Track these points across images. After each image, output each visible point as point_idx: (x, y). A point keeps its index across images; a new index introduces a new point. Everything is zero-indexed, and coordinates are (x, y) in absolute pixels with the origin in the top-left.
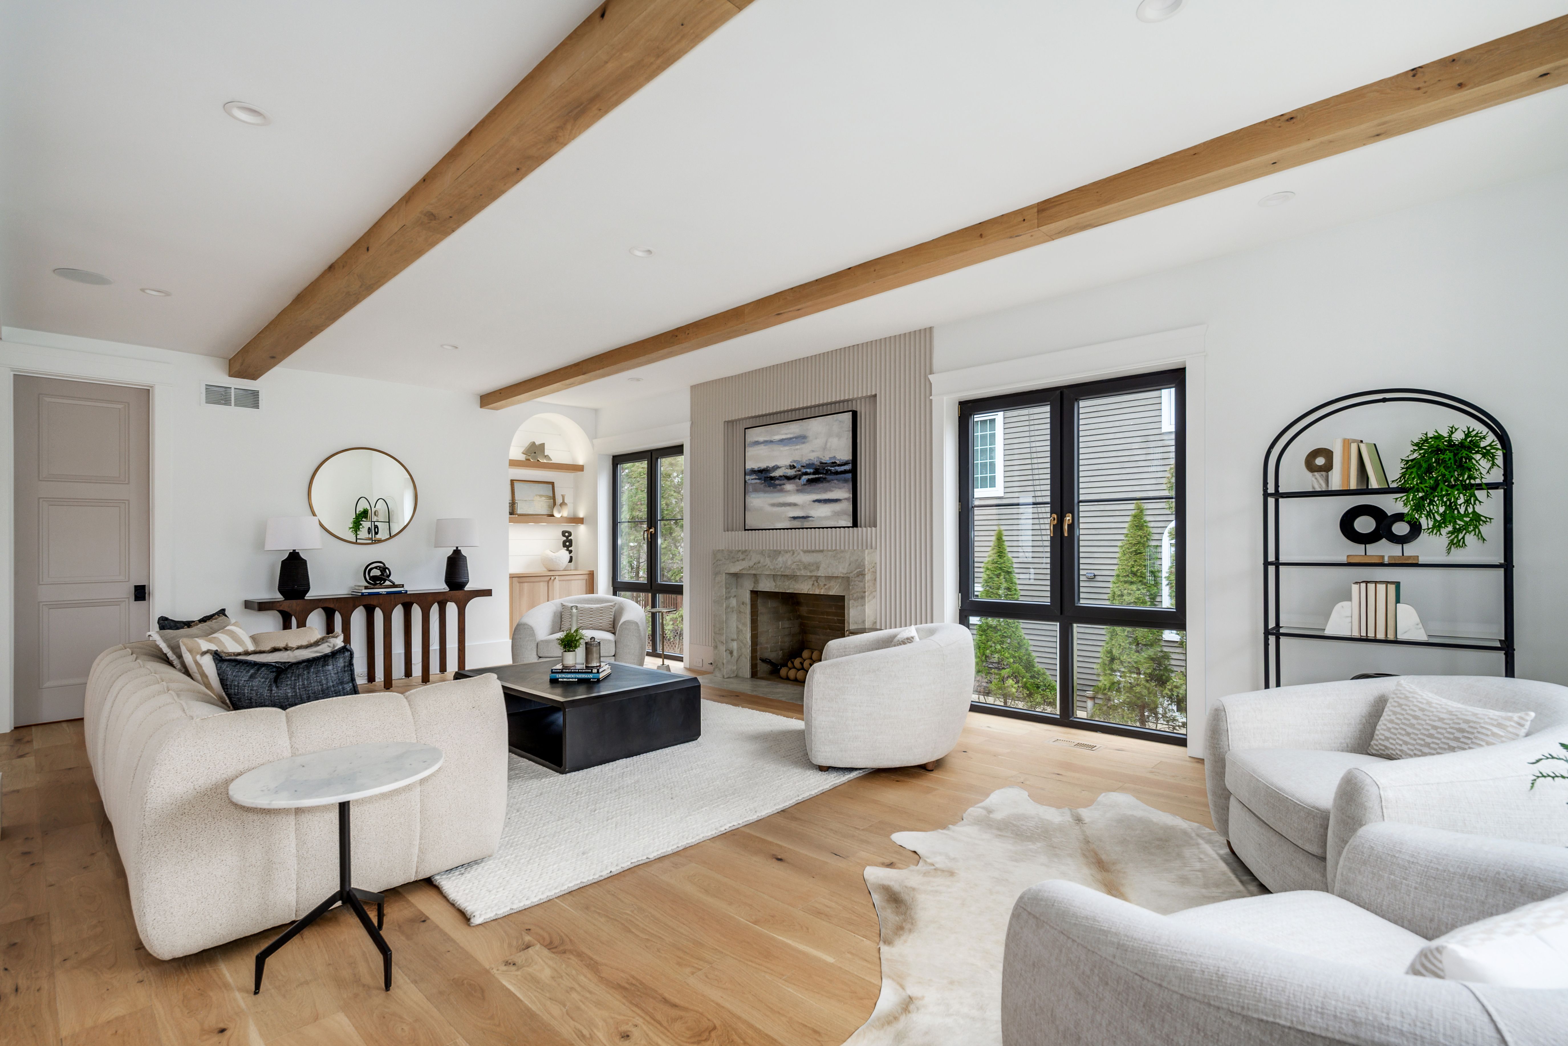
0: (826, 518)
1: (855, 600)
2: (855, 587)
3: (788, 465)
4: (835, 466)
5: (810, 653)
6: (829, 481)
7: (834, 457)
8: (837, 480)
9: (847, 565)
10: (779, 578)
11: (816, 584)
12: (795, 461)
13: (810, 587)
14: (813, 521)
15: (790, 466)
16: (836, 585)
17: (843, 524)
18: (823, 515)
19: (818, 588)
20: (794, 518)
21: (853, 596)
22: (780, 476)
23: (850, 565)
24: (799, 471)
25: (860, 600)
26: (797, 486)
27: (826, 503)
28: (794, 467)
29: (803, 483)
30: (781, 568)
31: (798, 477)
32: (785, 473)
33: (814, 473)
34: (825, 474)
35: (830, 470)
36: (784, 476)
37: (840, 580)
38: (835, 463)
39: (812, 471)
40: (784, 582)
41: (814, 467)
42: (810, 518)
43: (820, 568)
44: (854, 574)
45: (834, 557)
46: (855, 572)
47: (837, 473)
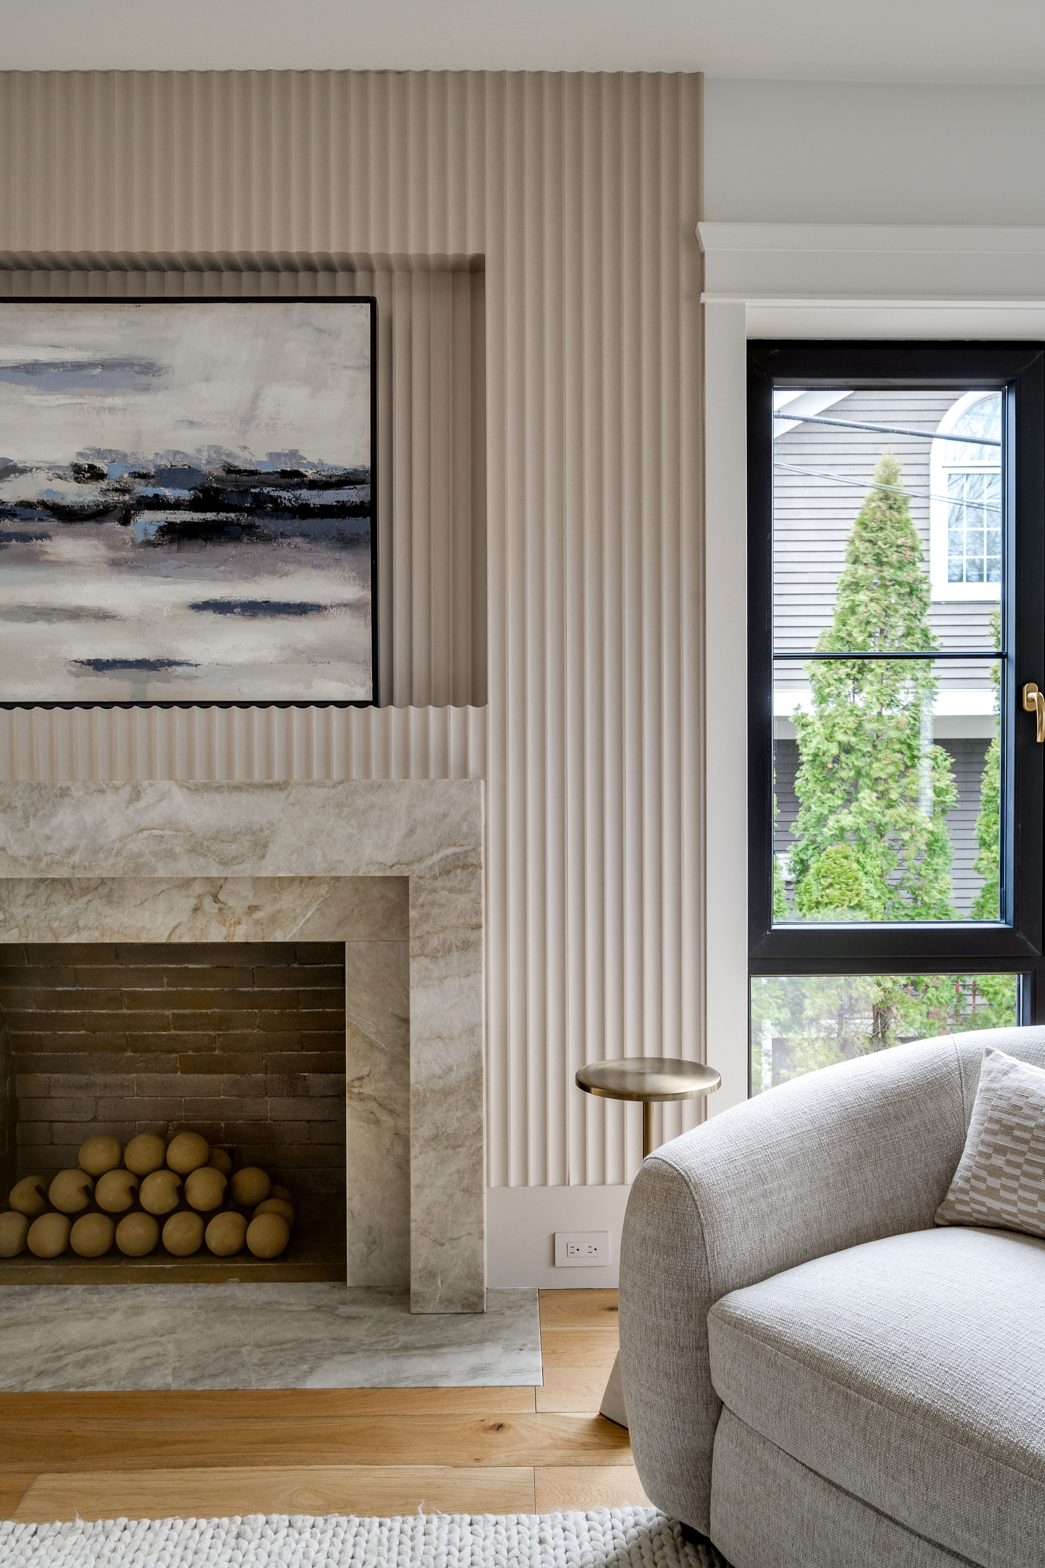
0: (253, 669)
1: (433, 957)
2: (436, 911)
3: (66, 464)
4: (299, 486)
5: (116, 1149)
6: (266, 539)
7: (294, 454)
8: (302, 535)
9: (398, 834)
10: (23, 890)
11: (208, 904)
12: (99, 453)
13: (184, 917)
14: (190, 678)
15: (77, 469)
16: (307, 907)
17: (338, 692)
18: (239, 658)
19: (223, 922)
20: (99, 665)
21: (424, 945)
22: (26, 505)
23: (411, 832)
24: (123, 491)
25: (455, 955)
26: (110, 547)
27: (254, 615)
28: (96, 474)
29: (140, 538)
30: (71, 852)
31: (119, 513)
32: (49, 492)
33: (194, 505)
34: (250, 511)
35: (273, 500)
36: (43, 504)
37: (324, 890)
38: (297, 474)
39: (185, 495)
40: (48, 903)
41: (198, 482)
42: (179, 670)
43: (273, 848)
44: (431, 868)
45: (340, 806)
46: (436, 858)
47: (304, 511)
